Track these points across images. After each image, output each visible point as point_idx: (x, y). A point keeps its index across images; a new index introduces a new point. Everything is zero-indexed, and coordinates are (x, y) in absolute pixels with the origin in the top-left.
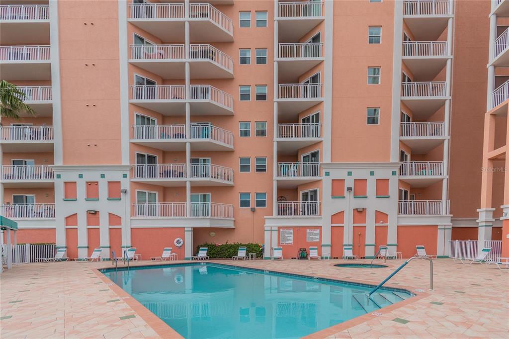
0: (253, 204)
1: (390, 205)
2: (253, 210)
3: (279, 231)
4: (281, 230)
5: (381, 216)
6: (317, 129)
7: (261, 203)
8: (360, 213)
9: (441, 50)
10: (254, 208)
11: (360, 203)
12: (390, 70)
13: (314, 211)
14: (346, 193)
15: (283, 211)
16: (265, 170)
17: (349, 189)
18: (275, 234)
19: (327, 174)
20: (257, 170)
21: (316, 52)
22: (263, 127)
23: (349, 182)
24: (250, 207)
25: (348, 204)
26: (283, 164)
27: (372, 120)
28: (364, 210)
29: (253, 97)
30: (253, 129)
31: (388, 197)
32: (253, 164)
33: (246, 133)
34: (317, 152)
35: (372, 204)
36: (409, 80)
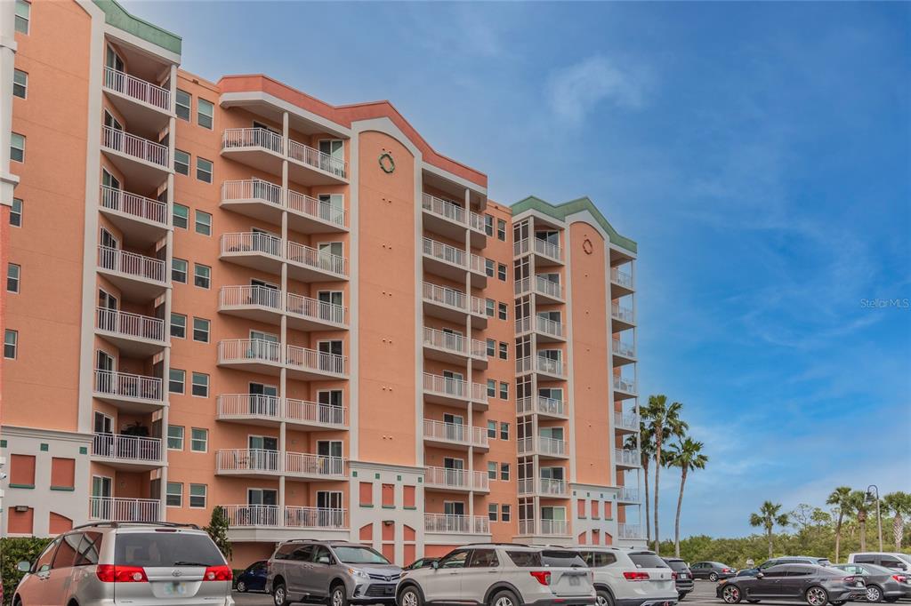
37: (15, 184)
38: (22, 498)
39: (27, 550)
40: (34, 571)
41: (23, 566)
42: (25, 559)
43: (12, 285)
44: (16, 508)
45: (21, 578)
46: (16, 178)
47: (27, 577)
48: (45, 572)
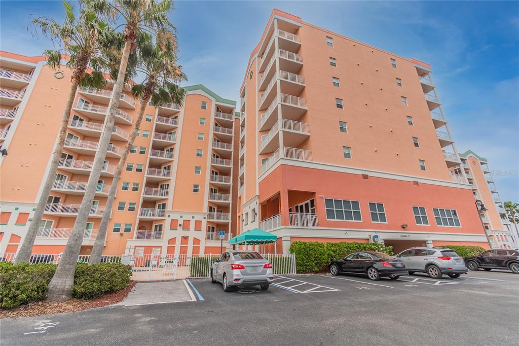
0: (122, 230)
1: (202, 235)
2: (121, 235)
3: (135, 248)
4: (137, 248)
5: (196, 241)
6: (167, 192)
7: (127, 230)
8: (185, 239)
9: (229, 164)
10: (122, 234)
11: (185, 233)
12: (205, 170)
13: (159, 236)
14: (178, 227)
15: (140, 236)
16: (134, 210)
17: (180, 225)
18: (132, 250)
19: (169, 216)
20: (129, 210)
21: (171, 156)
22: (137, 186)
23: (181, 222)
24: (119, 233)
25: (179, 233)
26: (144, 209)
27: (196, 191)
28: (188, 237)
29: (134, 169)
30: (131, 186)
31: (201, 230)
32: (127, 207)
33: (126, 188)
34: (165, 204)
35: (192, 234)
36: (216, 174)
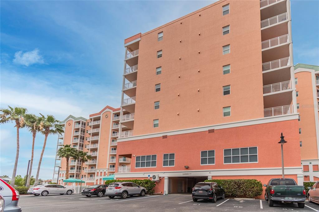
37: (299, 114)
38: (306, 174)
39: (309, 184)
40: (312, 189)
41: (309, 188)
42: (309, 186)
43: (300, 133)
44: (305, 176)
45: (309, 190)
46: (299, 113)
47: (310, 190)
48: (314, 189)
